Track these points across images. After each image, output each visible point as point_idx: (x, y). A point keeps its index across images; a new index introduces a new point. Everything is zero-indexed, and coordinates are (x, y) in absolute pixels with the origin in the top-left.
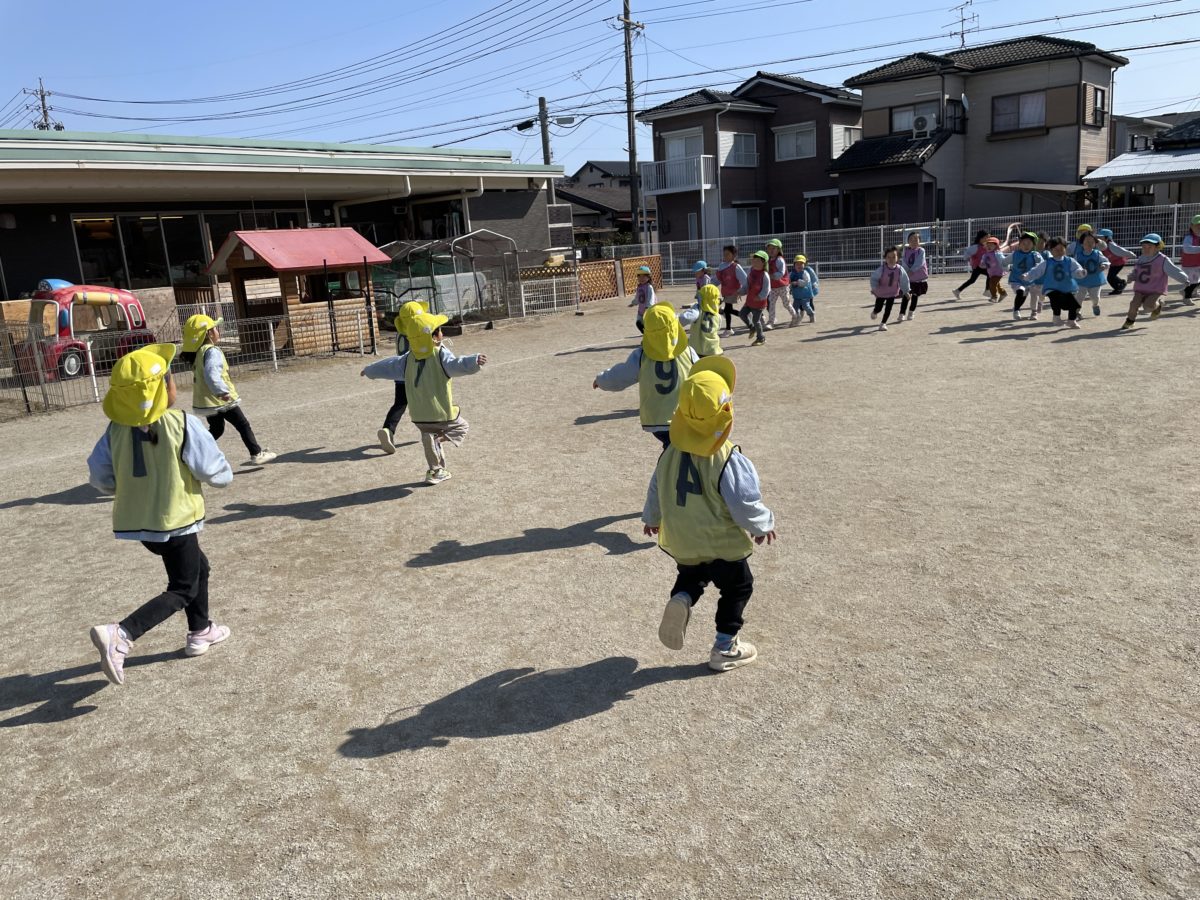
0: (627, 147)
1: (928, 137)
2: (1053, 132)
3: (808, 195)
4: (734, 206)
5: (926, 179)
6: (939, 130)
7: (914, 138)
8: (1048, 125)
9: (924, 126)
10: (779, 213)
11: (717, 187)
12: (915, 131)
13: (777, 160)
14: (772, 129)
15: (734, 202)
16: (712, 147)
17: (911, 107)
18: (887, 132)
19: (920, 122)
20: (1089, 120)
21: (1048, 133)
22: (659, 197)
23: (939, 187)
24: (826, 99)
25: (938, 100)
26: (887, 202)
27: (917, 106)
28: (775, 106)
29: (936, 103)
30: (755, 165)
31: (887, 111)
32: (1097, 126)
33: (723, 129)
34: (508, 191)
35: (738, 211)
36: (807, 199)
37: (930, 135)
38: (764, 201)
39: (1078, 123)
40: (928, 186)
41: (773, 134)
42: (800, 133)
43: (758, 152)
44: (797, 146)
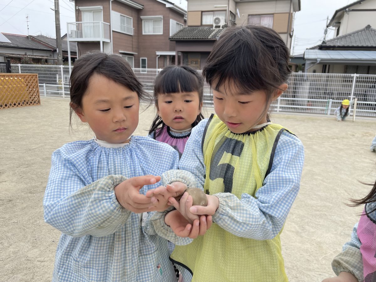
1: (221, 28)
4: (120, 53)
7: (214, 28)
9: (218, 23)
10: (144, 61)
11: (111, 41)
12: (214, 25)
13: (143, 34)
14: (141, 17)
15: (120, 51)
16: (107, 18)
17: (212, 13)
18: (199, 24)
19: (217, 20)
22: (78, 42)
24: (168, 5)
25: (226, 10)
26: (199, 60)
27: (215, 12)
28: (143, 6)
29: (224, 12)
30: (132, 34)
31: (200, 12)
33: (113, 10)
36: (158, 55)
38: (137, 53)
39: (288, 32)
41: (141, 20)
42: (155, 21)
43: (133, 27)
44: (153, 28)
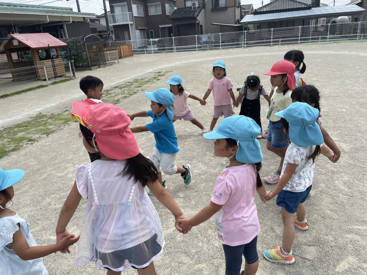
0: (103, 8)
1: (197, 9)
2: (229, 9)
3: (160, 26)
4: (139, 29)
5: (197, 22)
6: (199, 7)
7: (193, 9)
8: (227, 6)
10: (151, 32)
11: (134, 23)
12: (193, 7)
13: (150, 15)
14: (147, 4)
15: (139, 28)
16: (130, 10)
18: (184, 7)
19: (194, 4)
20: (237, 6)
21: (227, 9)
22: (114, 26)
23: (201, 24)
30: (143, 16)
31: (184, 0)
32: (238, 7)
33: (133, 4)
34: (77, 22)
35: (140, 31)
36: (160, 28)
37: (197, 8)
38: (147, 28)
39: (234, 6)
40: (198, 23)
41: (148, 6)
42: (156, 6)
43: (143, 12)
44: (155, 10)
